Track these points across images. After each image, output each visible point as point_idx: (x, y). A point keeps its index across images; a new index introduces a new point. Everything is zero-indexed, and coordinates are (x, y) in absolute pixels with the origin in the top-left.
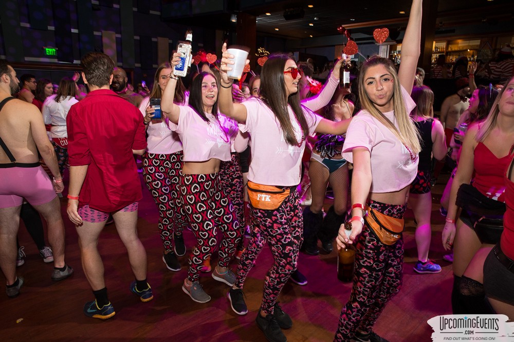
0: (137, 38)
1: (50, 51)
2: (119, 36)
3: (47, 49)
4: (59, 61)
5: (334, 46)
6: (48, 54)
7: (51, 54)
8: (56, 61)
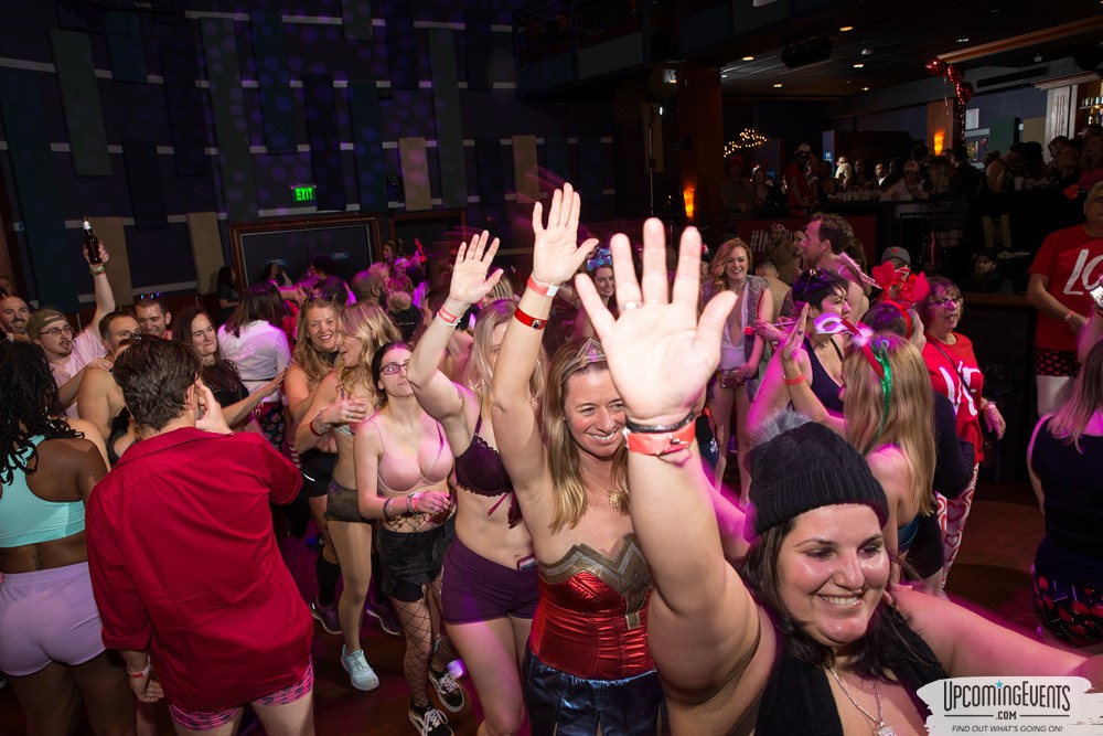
0: (469, 143)
1: (303, 192)
2: (432, 144)
3: (298, 190)
4: (319, 209)
5: (925, 104)
6: (299, 199)
7: (304, 197)
8: (312, 210)
